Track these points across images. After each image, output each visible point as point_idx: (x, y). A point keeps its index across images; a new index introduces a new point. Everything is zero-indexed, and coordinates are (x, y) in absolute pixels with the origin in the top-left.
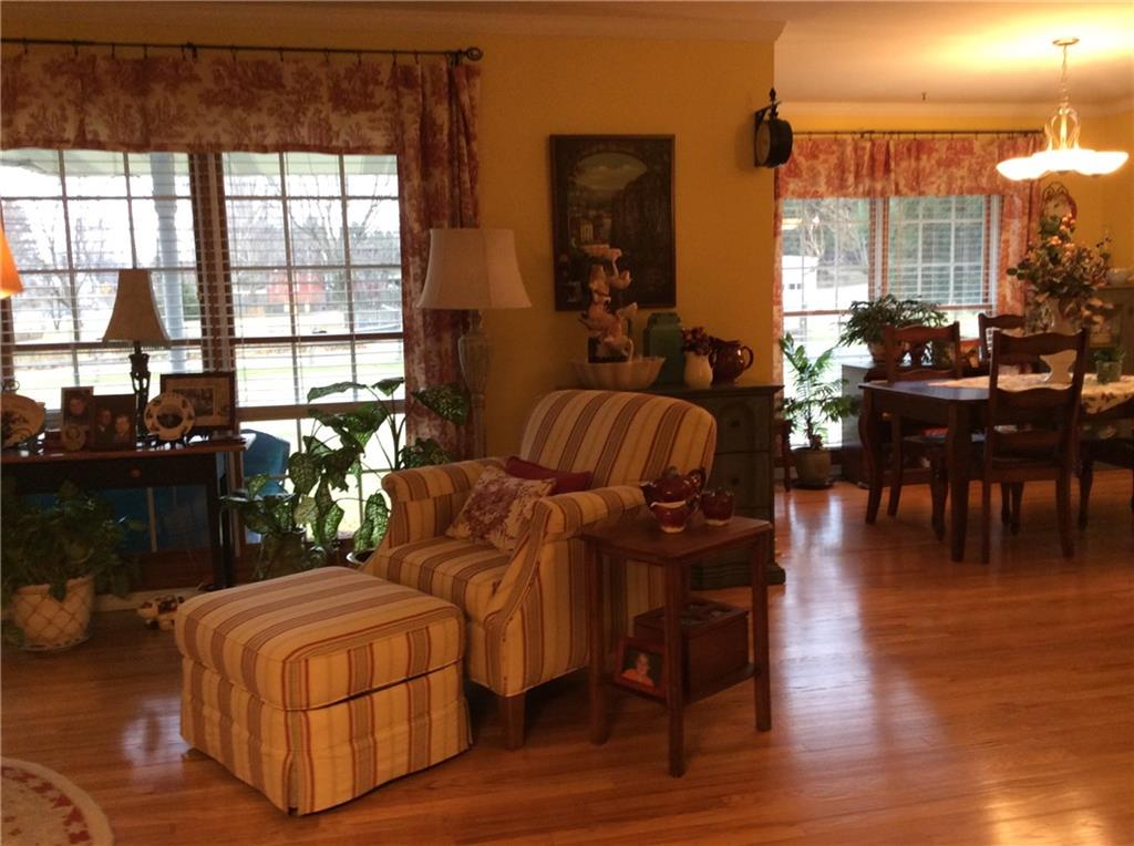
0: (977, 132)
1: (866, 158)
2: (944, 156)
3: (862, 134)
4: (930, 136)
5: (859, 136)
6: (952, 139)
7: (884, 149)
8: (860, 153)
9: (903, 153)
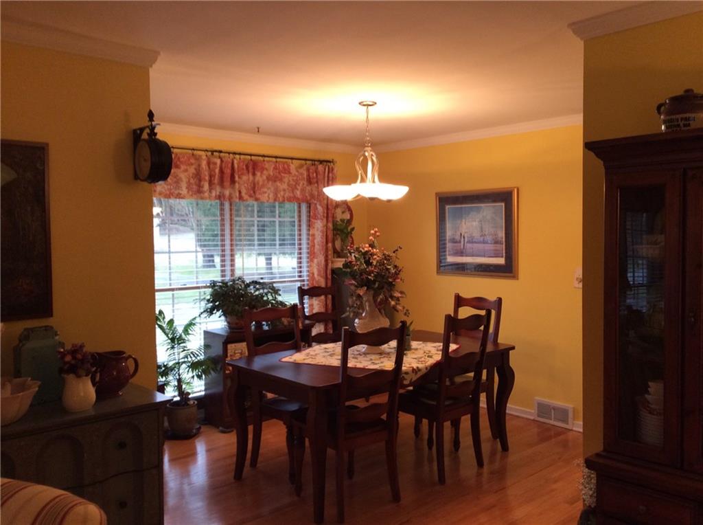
0: (292, 159)
1: (217, 171)
2: (272, 174)
3: (213, 152)
4: (261, 158)
5: (210, 153)
6: (276, 162)
7: (230, 165)
8: (211, 166)
9: (243, 169)
